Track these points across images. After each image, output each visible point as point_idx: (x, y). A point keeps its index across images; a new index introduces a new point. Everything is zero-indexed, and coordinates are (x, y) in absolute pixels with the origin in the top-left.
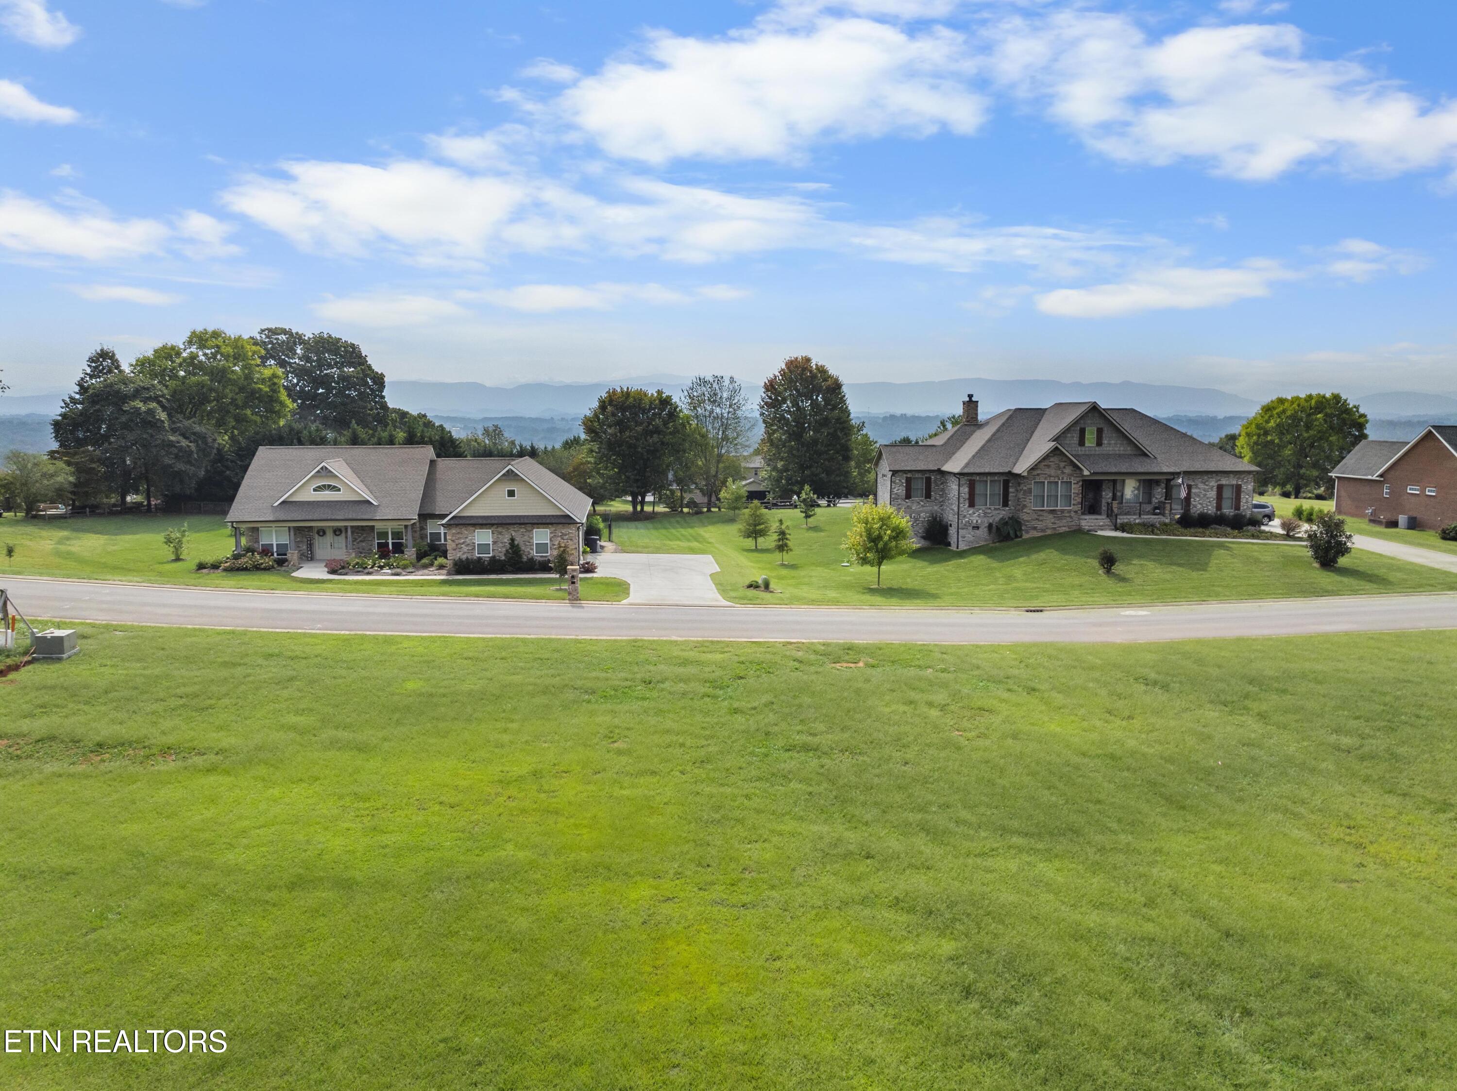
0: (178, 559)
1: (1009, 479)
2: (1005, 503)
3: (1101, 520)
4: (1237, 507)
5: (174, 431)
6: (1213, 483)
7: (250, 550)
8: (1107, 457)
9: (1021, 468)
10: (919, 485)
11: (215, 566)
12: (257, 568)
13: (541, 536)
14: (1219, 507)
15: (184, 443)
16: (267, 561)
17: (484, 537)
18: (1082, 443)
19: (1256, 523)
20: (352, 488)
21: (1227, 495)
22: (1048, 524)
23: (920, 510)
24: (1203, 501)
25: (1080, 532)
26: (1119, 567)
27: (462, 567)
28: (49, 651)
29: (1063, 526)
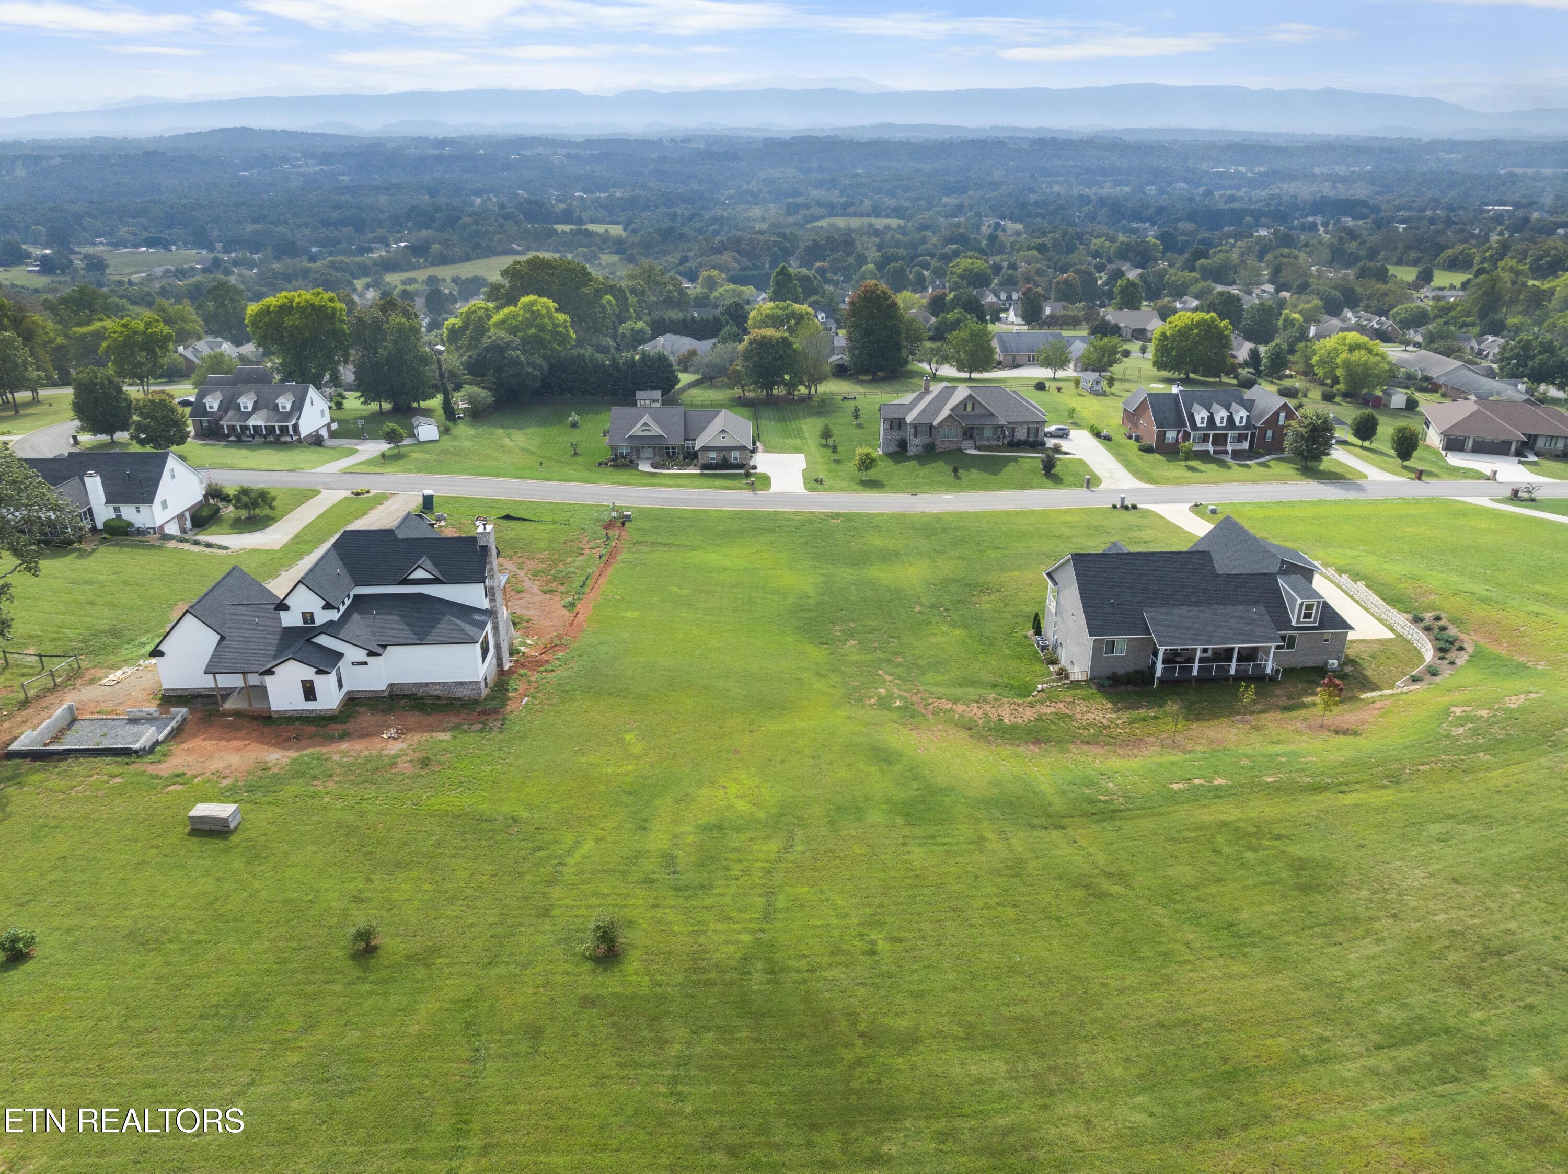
0: (576, 454)
1: (931, 426)
2: (931, 435)
3: (970, 443)
4: (1037, 437)
5: (528, 364)
6: (1025, 427)
7: (618, 456)
8: (975, 416)
9: (935, 423)
10: (896, 424)
11: (606, 464)
12: (623, 465)
13: (735, 454)
14: (1028, 437)
15: (536, 372)
16: (626, 462)
17: (713, 454)
18: (965, 409)
19: (1043, 444)
20: (656, 430)
21: (1032, 431)
22: (947, 446)
23: (896, 435)
24: (1021, 434)
25: (960, 450)
26: (961, 472)
27: (705, 467)
28: (628, 518)
29: (954, 447)
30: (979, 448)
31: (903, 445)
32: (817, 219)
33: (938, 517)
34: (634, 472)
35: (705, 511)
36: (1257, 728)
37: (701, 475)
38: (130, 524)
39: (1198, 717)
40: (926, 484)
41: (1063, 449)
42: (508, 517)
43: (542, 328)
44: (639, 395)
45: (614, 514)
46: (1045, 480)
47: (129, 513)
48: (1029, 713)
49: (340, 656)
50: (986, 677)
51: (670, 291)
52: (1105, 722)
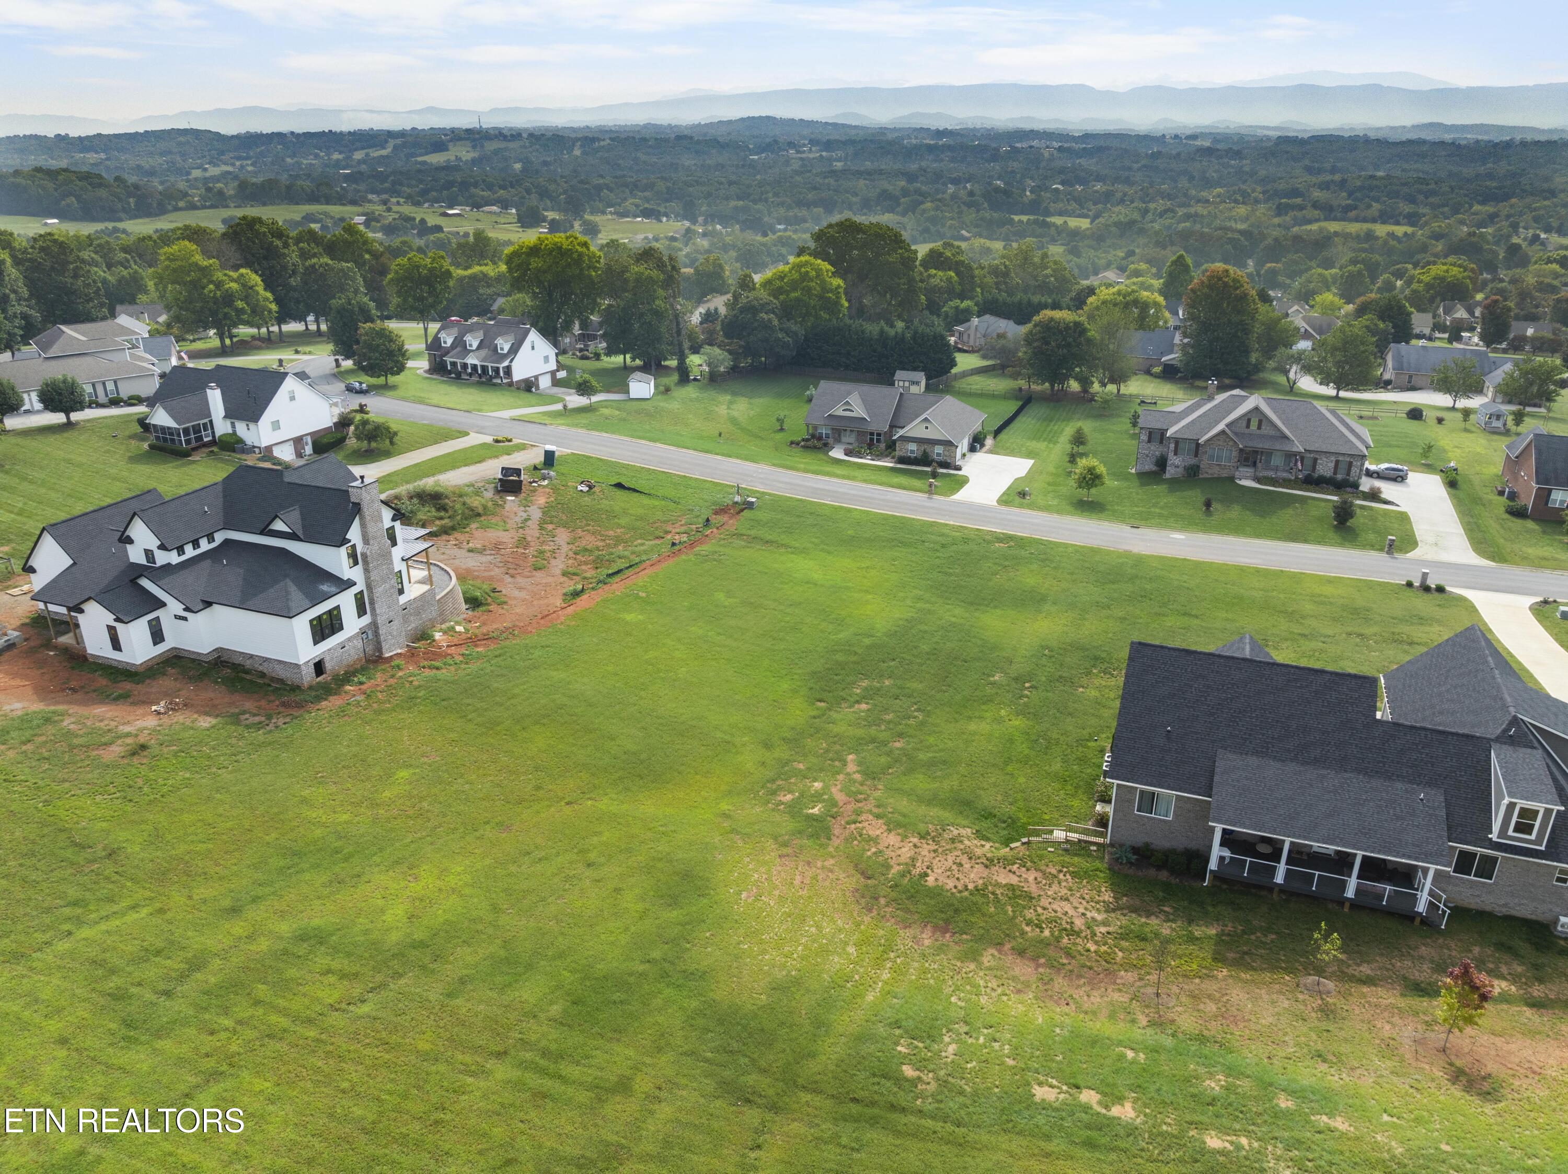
0: (782, 429)
1: (1198, 444)
2: (1196, 455)
3: (1249, 472)
4: (1348, 474)
5: (781, 330)
6: (1333, 459)
7: (813, 436)
8: (1263, 436)
9: (1204, 440)
10: (1157, 437)
11: (798, 444)
12: (815, 448)
13: (938, 449)
14: (1335, 473)
15: (787, 339)
16: (819, 444)
17: (913, 447)
18: (1248, 426)
19: (1356, 486)
20: (859, 411)
21: (1343, 467)
22: (1215, 472)
23: (1156, 450)
24: (1325, 468)
25: (1232, 479)
26: (1215, 506)
27: (902, 460)
28: (750, 506)
29: (1225, 474)
30: (1258, 480)
31: (1162, 463)
32: (1310, 222)
33: (1139, 561)
34: (821, 456)
35: (849, 510)
36: (1327, 1012)
37: (892, 469)
38: (240, 441)
39: (1241, 962)
40: (1160, 516)
41: (1383, 496)
42: (619, 486)
43: (809, 290)
44: (899, 374)
45: (738, 499)
46: (1331, 534)
47: (241, 429)
48: (974, 876)
49: (163, 605)
50: (990, 799)
51: (1047, 276)
52: (1079, 923)
